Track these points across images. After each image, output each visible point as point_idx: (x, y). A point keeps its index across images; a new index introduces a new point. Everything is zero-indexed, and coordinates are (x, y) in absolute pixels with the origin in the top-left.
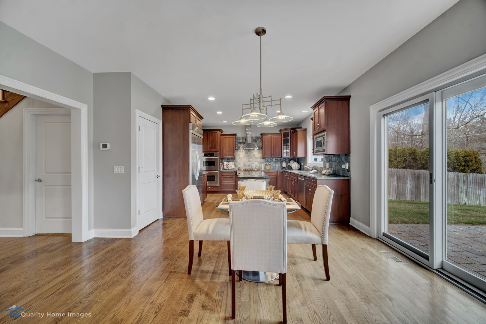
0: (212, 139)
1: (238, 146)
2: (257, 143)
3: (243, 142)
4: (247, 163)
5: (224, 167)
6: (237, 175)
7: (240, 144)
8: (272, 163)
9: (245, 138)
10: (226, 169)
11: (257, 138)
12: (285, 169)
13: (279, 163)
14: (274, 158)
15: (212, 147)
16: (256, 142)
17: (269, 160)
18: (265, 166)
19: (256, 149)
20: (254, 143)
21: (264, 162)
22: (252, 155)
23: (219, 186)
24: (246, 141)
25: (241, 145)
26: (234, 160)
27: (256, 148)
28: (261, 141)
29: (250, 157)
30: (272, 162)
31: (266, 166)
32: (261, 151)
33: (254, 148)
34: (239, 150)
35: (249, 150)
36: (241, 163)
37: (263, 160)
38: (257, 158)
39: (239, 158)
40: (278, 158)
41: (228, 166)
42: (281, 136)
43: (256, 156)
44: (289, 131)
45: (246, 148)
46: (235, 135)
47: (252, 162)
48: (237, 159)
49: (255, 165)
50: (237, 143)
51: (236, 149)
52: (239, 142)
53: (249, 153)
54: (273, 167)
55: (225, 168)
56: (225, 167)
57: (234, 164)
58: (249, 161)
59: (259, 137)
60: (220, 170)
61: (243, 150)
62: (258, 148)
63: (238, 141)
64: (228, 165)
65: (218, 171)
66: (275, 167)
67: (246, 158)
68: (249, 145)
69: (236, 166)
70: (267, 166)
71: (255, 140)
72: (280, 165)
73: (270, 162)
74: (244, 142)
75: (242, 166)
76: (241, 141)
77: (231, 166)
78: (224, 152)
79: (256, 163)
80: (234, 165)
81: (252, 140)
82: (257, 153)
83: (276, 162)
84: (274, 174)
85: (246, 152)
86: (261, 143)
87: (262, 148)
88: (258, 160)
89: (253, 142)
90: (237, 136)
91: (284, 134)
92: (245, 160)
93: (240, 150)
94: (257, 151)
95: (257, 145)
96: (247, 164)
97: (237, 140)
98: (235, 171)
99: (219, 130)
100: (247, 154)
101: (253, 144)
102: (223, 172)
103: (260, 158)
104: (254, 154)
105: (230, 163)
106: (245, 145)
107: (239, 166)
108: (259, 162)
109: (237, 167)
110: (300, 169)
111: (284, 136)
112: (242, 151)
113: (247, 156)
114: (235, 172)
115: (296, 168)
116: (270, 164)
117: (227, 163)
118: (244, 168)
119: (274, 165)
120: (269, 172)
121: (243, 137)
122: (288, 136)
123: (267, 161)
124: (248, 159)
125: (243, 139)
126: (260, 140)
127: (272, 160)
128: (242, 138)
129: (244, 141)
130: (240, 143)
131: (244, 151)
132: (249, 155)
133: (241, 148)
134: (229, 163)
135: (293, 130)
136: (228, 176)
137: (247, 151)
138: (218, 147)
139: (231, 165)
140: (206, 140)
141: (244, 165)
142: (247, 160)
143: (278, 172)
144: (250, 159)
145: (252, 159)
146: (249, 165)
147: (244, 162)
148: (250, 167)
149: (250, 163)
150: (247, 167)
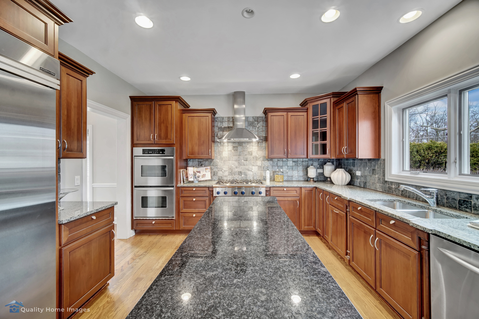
0: (160, 118)
1: (219, 135)
2: (257, 129)
3: (228, 127)
4: (237, 167)
5: (187, 177)
6: (214, 195)
7: (223, 131)
8: (285, 169)
9: (233, 119)
10: (193, 182)
11: (257, 119)
12: (313, 180)
13: (300, 168)
14: (289, 159)
15: (160, 136)
16: (254, 126)
17: (280, 163)
18: (272, 175)
19: (254, 140)
20: (251, 129)
21: (271, 167)
22: (245, 153)
23: (174, 218)
24: (234, 124)
25: (225, 133)
26: (211, 162)
27: (255, 138)
28: (264, 125)
29: (242, 157)
30: (287, 167)
31: (274, 175)
32: (264, 144)
33: (250, 138)
34: (220, 143)
35: (240, 144)
36: (225, 168)
37: (267, 163)
38: (256, 159)
39: (221, 159)
40: (298, 158)
41: (198, 174)
42: (306, 113)
43: (254, 154)
44: (327, 101)
45: (233, 138)
46: (213, 112)
47: (247, 167)
48: (217, 160)
49: (251, 173)
50: (216, 129)
51: (214, 141)
52: (221, 127)
53: (240, 148)
54: (288, 176)
55: (191, 179)
56: (189, 177)
57: (209, 170)
58: (240, 164)
59: (260, 117)
60: (179, 185)
61: (228, 142)
62: (258, 139)
63: (219, 125)
64: (198, 172)
65: (173, 187)
66: (292, 176)
67: (235, 158)
68: (240, 133)
69: (213, 174)
70: (276, 176)
71: (251, 122)
72: (301, 173)
73: (282, 167)
74: (232, 127)
75: (227, 173)
76: (225, 125)
77: (204, 176)
78: (190, 146)
79: (255, 169)
80: (210, 173)
81: (247, 123)
82: (257, 150)
83: (294, 167)
84: (294, 193)
85: (234, 147)
86: (264, 129)
87: (266, 139)
88: (259, 163)
89: (249, 127)
90: (216, 116)
91: (315, 107)
92: (233, 163)
93: (224, 143)
94: (257, 145)
95: (257, 133)
96: (236, 170)
97: (216, 124)
98: (209, 187)
99: (177, 99)
100: (237, 150)
101: (248, 131)
102: (185, 189)
103: (262, 159)
104: (249, 150)
105: (202, 169)
106: (232, 132)
107: (220, 174)
108: (261, 167)
109: (217, 177)
110: (351, 184)
111: (315, 114)
112: (226, 144)
113: (236, 155)
114: (210, 189)
115: (342, 182)
116: (281, 170)
117: (196, 169)
118: (230, 178)
119: (290, 173)
120: (282, 189)
121: (229, 118)
122: (324, 112)
123: (277, 164)
124: (238, 161)
125: (229, 121)
126: (261, 123)
127: (285, 163)
128: (226, 120)
129: (231, 125)
130: (223, 129)
131: (230, 144)
132: (240, 152)
133: (225, 138)
134: (200, 169)
135: (335, 99)
136: (194, 197)
137: (236, 145)
138: (172, 135)
139: (204, 173)
140: (148, 119)
141: (231, 173)
142: (236, 164)
143: (303, 190)
144: (243, 161)
145: (247, 162)
146: (240, 172)
147: (230, 167)
148: (243, 176)
149: (242, 168)
150: (237, 176)
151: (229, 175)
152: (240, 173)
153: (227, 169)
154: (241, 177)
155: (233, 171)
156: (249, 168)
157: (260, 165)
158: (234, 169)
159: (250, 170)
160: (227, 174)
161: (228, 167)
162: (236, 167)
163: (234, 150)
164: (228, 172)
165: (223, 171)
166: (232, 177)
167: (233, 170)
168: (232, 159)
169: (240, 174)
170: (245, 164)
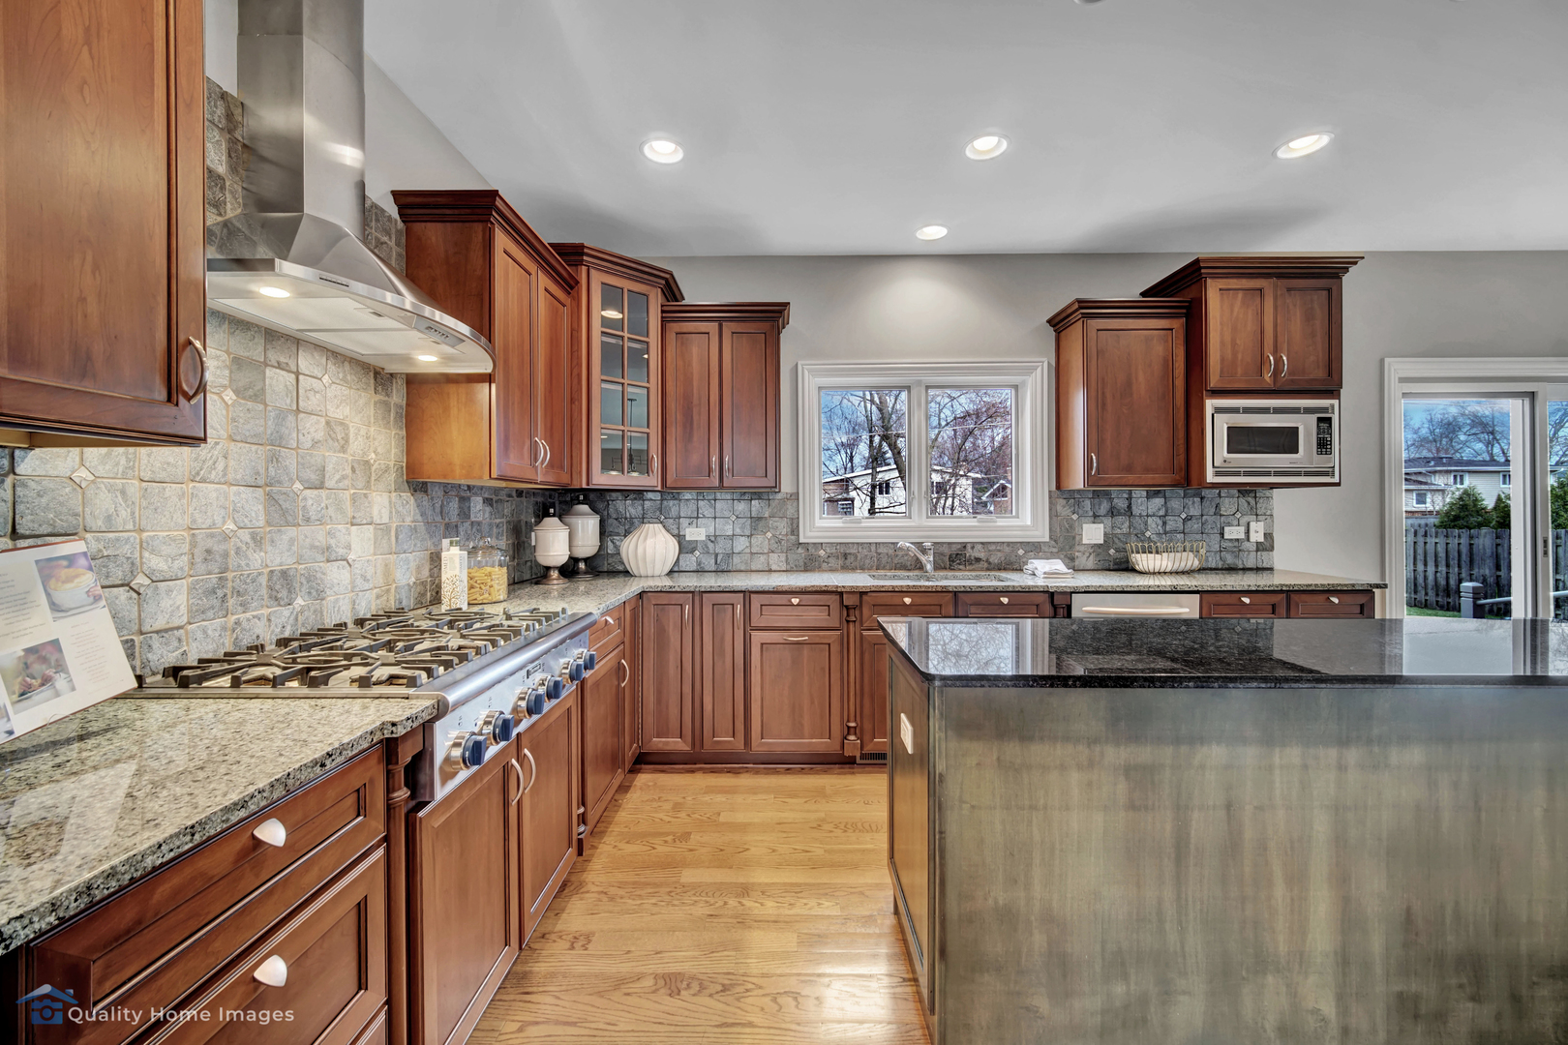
4: (256, 541)
17: (452, 508)
21: (422, 528)
22: (314, 429)
29: (290, 460)
35: (281, 347)
36: (165, 549)
37: (408, 507)
43: (359, 443)
53: (277, 384)
58: (281, 511)
73: (457, 530)
75: (178, 603)
88: (382, 505)
92: (227, 505)
94: (369, 384)
96: (257, 561)
100: (262, 390)
104: (335, 412)
108: (386, 530)
113: (254, 438)
118: (207, 640)
123: (442, 511)
124: (268, 484)
127: (465, 506)
137: (255, 349)
142: (256, 508)
144: (298, 486)
145: (323, 493)
146: (284, 574)
147: (210, 543)
148: (299, 602)
149: (292, 541)
150: (265, 611)
151: (196, 613)
152: (282, 584)
153: (177, 564)
154: (286, 612)
155: (230, 575)
156: (332, 542)
157: (385, 520)
158: (238, 551)
159: (341, 551)
160: (183, 609)
161: (193, 544)
162: (253, 537)
163: (237, 392)
164: (192, 589)
165: (141, 580)
166: (224, 628)
167: (232, 562)
168: (220, 466)
169: (283, 594)
170: (313, 515)
